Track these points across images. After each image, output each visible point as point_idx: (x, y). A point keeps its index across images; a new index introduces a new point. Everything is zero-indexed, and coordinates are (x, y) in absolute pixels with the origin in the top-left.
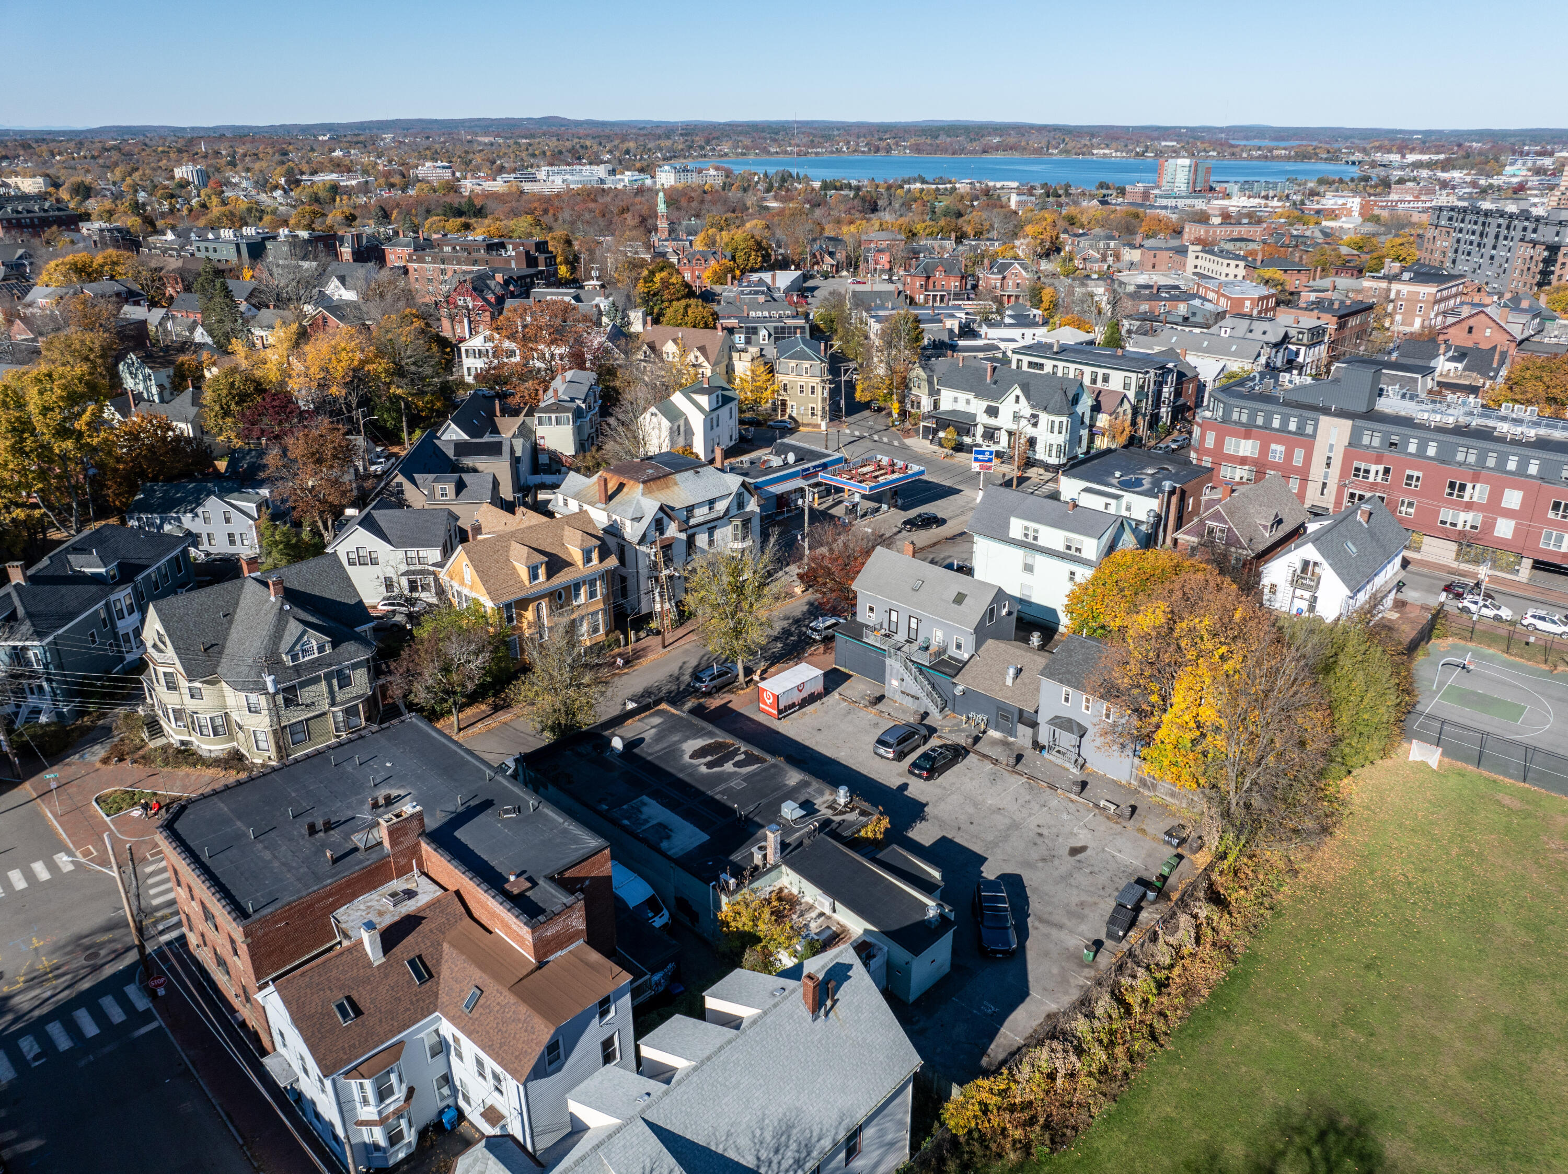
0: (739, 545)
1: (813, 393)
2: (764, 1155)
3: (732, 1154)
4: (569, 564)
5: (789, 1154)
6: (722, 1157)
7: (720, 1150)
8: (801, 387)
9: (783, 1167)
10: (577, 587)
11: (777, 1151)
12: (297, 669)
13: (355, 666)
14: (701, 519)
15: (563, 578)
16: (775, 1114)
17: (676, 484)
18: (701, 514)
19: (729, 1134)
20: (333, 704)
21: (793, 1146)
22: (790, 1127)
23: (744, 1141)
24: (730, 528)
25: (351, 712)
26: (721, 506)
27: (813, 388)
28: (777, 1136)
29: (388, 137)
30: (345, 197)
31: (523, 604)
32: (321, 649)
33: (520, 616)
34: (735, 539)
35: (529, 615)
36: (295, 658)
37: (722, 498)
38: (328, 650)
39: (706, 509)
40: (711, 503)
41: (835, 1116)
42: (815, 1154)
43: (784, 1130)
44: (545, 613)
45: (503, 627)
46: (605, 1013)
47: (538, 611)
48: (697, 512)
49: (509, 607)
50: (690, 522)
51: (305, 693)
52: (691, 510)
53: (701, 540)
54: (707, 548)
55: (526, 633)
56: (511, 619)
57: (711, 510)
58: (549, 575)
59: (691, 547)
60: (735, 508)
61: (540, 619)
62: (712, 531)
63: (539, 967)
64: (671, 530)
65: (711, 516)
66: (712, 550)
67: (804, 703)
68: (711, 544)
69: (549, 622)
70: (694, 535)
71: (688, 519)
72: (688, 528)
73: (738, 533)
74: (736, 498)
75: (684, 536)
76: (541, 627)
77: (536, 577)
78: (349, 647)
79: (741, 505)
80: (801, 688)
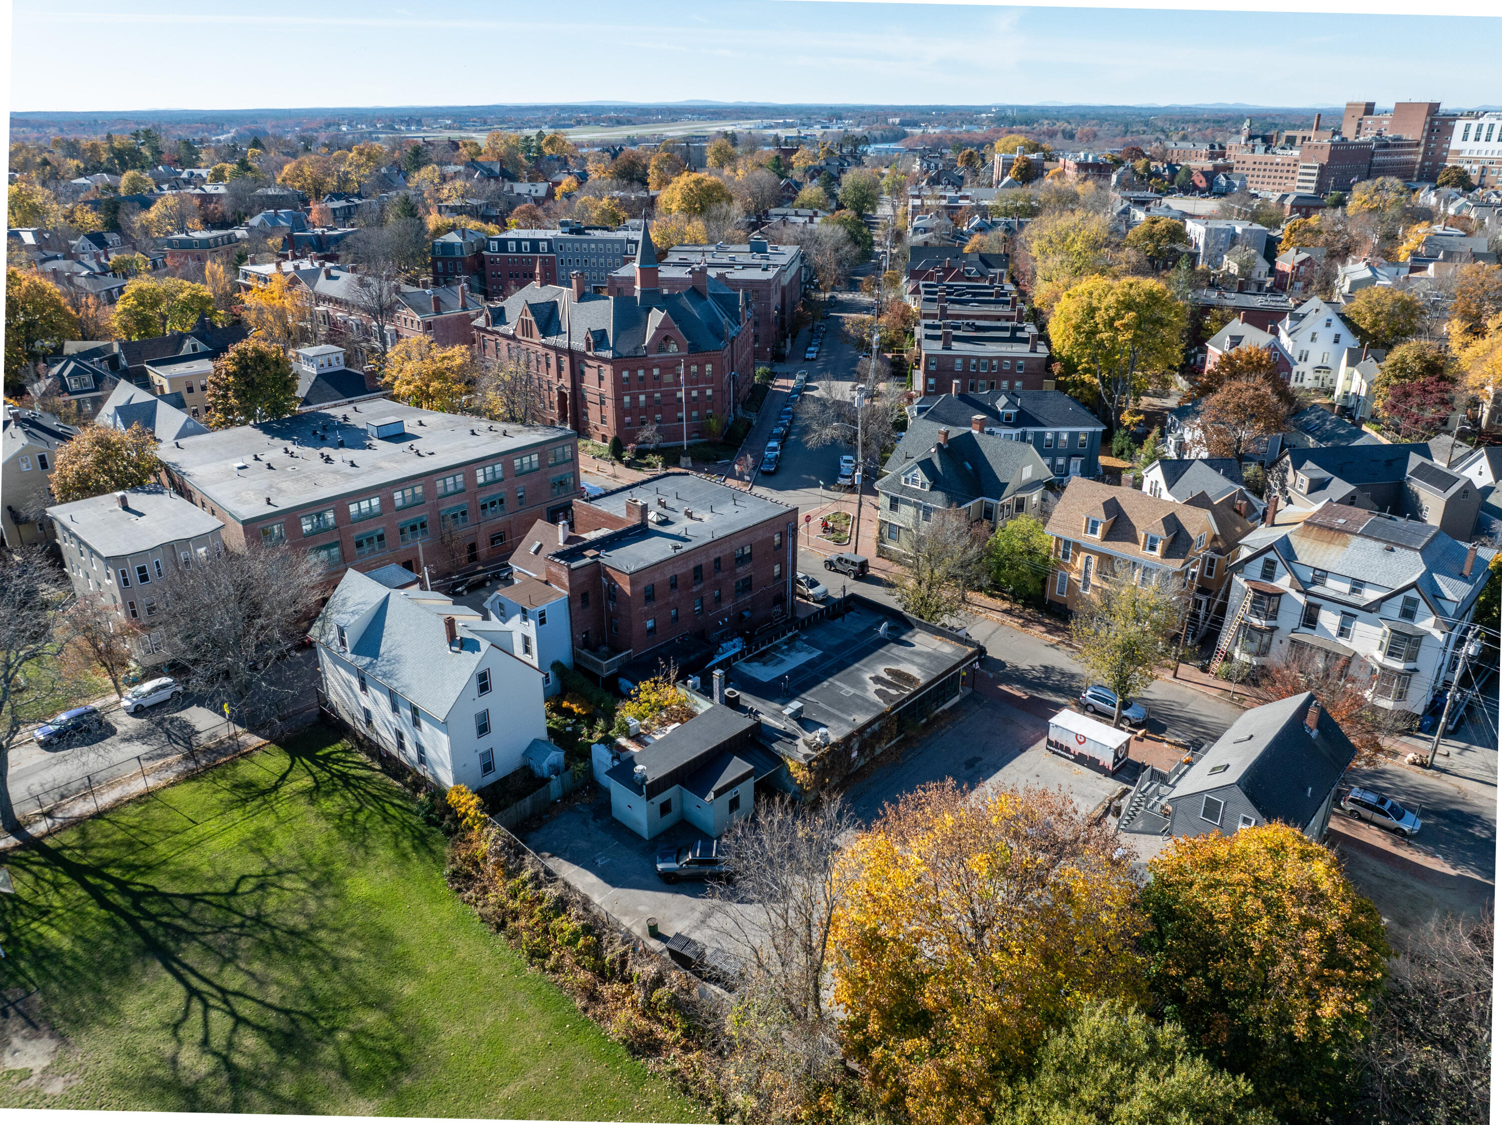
0: (1379, 656)
2: (384, 656)
3: (383, 640)
4: (1135, 541)
5: (388, 668)
6: (382, 637)
7: (384, 634)
9: (382, 668)
10: (1133, 565)
11: (388, 661)
13: (936, 511)
14: (1331, 594)
15: (1120, 549)
16: (403, 650)
17: (1345, 545)
18: (1335, 587)
19: (390, 635)
20: (916, 528)
21: (391, 668)
22: (398, 662)
23: (389, 642)
24: (1380, 631)
26: (1370, 595)
28: (394, 657)
31: (1078, 548)
32: (923, 485)
33: (1075, 559)
34: (1380, 646)
35: (1080, 562)
36: (907, 480)
37: (1375, 586)
38: (927, 489)
39: (1346, 587)
40: (1358, 585)
43: (396, 660)
44: (1093, 568)
45: (1056, 555)
46: (525, 619)
47: (1088, 563)
48: (1330, 582)
49: (1067, 543)
50: (1314, 589)
51: (903, 508)
52: (1321, 576)
53: (1329, 620)
54: (1334, 634)
55: (1073, 576)
56: (1066, 556)
57: (1353, 590)
58: (1107, 537)
59: (1310, 619)
60: (1394, 608)
61: (1086, 571)
62: (1348, 618)
63: (546, 583)
64: (1283, 582)
65: (1352, 599)
66: (1342, 641)
67: (1081, 759)
68: (1343, 632)
69: (1094, 580)
70: (1318, 607)
71: (1314, 583)
72: (1307, 593)
73: (1385, 641)
74: (1399, 600)
75: (1301, 599)
76: (1086, 579)
77: (1094, 531)
78: (939, 495)
79: (1408, 613)
80: (1082, 740)
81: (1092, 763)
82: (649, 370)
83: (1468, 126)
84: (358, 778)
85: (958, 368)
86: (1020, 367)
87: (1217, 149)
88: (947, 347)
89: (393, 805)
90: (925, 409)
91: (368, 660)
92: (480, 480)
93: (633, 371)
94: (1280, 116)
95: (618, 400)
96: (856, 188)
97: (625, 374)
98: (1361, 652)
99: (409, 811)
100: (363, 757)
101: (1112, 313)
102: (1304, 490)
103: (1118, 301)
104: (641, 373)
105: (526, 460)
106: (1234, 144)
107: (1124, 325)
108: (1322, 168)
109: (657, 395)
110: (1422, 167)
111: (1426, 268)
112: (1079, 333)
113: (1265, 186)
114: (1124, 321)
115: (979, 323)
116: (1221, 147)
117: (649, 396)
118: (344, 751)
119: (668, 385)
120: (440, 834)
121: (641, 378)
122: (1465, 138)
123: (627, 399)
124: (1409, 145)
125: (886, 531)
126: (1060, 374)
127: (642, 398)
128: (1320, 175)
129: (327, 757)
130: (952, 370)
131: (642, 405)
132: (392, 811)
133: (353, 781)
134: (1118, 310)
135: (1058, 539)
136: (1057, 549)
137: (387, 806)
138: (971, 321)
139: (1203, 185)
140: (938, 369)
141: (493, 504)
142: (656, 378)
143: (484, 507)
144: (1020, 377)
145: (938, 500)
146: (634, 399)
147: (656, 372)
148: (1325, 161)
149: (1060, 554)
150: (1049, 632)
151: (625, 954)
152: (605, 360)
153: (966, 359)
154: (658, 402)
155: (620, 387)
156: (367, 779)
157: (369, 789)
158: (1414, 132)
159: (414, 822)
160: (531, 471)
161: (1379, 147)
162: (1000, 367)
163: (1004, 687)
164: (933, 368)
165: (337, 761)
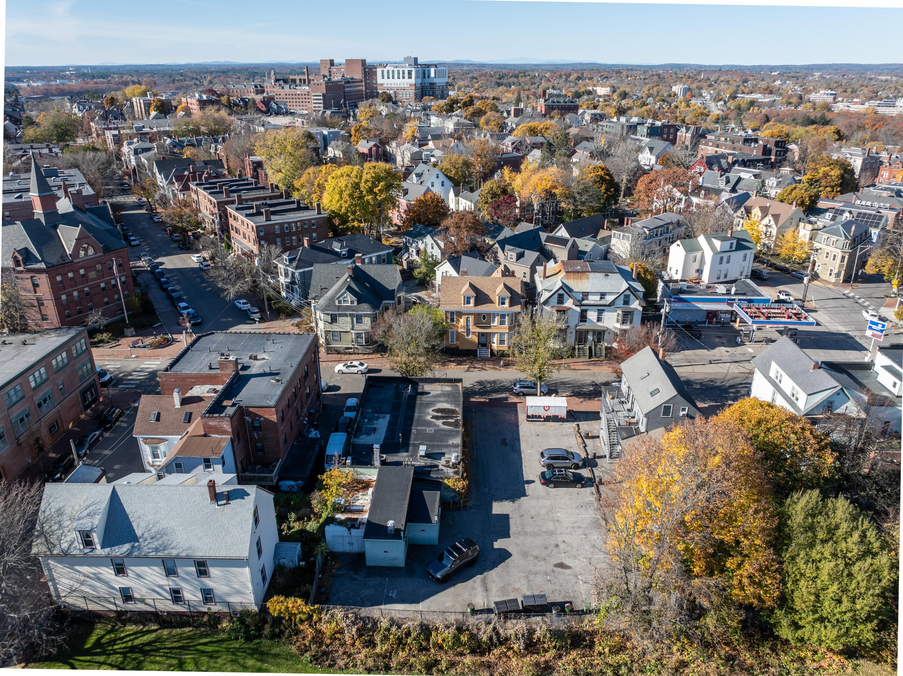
0: (618, 326)
1: (834, 259)
2: (146, 535)
3: (134, 525)
4: (491, 302)
5: (156, 543)
6: (130, 523)
7: (131, 520)
8: (828, 253)
9: (149, 546)
10: (494, 315)
11: (152, 538)
12: (339, 308)
13: (366, 315)
14: (592, 302)
15: (484, 308)
16: (164, 524)
17: (588, 278)
18: (593, 299)
19: (139, 517)
20: (353, 329)
21: (160, 542)
22: (165, 534)
23: (143, 524)
24: (616, 314)
25: (358, 336)
26: (609, 299)
27: (835, 256)
28: (157, 533)
29: (817, 74)
30: (756, 108)
31: (460, 314)
32: (352, 302)
33: (458, 321)
34: (618, 321)
35: (462, 321)
36: (340, 302)
37: (611, 293)
38: (356, 304)
39: (598, 298)
40: (603, 295)
41: (187, 545)
42: (166, 552)
43: (162, 534)
44: (471, 323)
45: (447, 322)
46: (208, 466)
47: (467, 321)
48: (590, 297)
49: (452, 313)
50: (584, 302)
51: (341, 319)
52: (585, 295)
53: (592, 315)
54: (595, 321)
55: (460, 330)
56: (452, 320)
57: (601, 298)
58: (477, 304)
59: (583, 317)
60: (620, 302)
61: (467, 325)
62: (600, 312)
63: (205, 435)
64: (569, 303)
65: (602, 302)
66: (599, 324)
67: (548, 419)
68: (599, 319)
69: (473, 329)
70: (586, 311)
71: (583, 300)
72: (581, 305)
73: (620, 318)
74: (622, 297)
75: (578, 309)
76: (468, 330)
77: (468, 302)
78: (365, 306)
79: (626, 302)
80: (547, 408)
81: (555, 419)
82: (76, 272)
83: (383, 71)
84: (150, 643)
85: (278, 232)
86: (313, 225)
87: (259, 88)
88: (268, 219)
89: (205, 644)
90: (294, 259)
91: (126, 547)
92: (33, 384)
93: (64, 275)
94: (256, 68)
95: (57, 299)
96: (56, 126)
97: (59, 278)
98: (610, 327)
99: (223, 641)
100: (131, 628)
101: (370, 184)
102: (514, 259)
103: (372, 177)
104: (70, 275)
105: (59, 358)
106: (268, 85)
107: (380, 190)
108: (324, 95)
109: (86, 289)
110: (366, 93)
111: (427, 144)
112: (353, 199)
113: (298, 108)
114: (379, 188)
115: (269, 202)
116: (261, 87)
117: (80, 291)
118: (108, 632)
119: (93, 280)
120: (266, 642)
121: (71, 279)
122: (383, 77)
123: (64, 297)
124: (358, 82)
125: (330, 337)
126: (339, 225)
127: (75, 294)
128: (324, 99)
129: (98, 644)
130: (274, 233)
131: (76, 298)
132: (209, 649)
133: (147, 648)
134: (373, 183)
135: (447, 312)
136: (447, 317)
137: (199, 647)
138: (264, 202)
139: (264, 109)
140: (265, 234)
141: (45, 401)
142: (83, 276)
143: (40, 405)
144: (314, 231)
145: (366, 309)
146: (70, 295)
147: (82, 272)
148: (325, 92)
149: (449, 320)
150: (458, 364)
151: (494, 629)
152: (39, 271)
153: (281, 225)
154: (88, 294)
155: (56, 289)
156: (157, 640)
157: (168, 644)
158: (358, 75)
159: (237, 645)
160: (65, 366)
161: (346, 83)
162: (302, 226)
163: (472, 400)
164: (262, 234)
165: (113, 642)
